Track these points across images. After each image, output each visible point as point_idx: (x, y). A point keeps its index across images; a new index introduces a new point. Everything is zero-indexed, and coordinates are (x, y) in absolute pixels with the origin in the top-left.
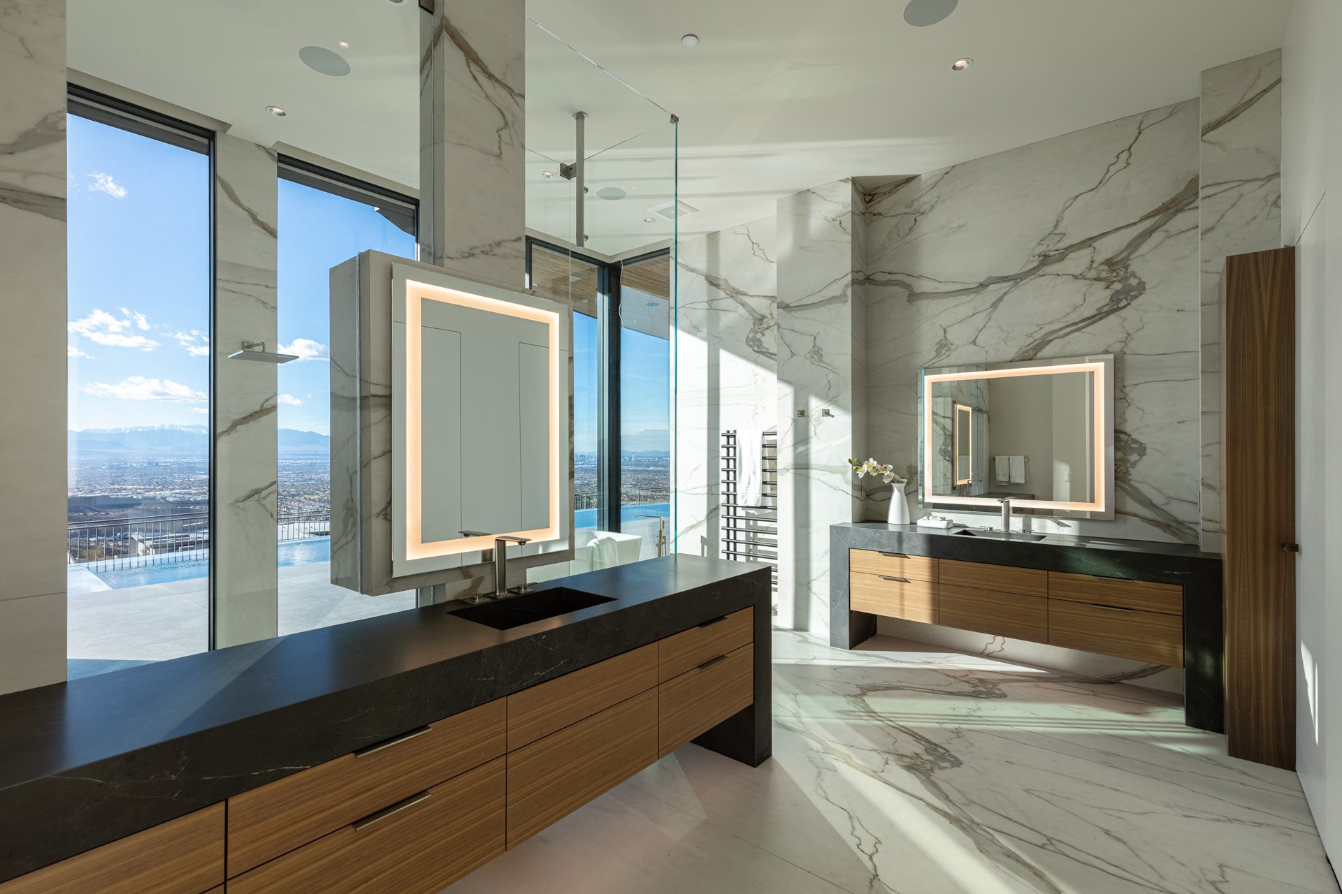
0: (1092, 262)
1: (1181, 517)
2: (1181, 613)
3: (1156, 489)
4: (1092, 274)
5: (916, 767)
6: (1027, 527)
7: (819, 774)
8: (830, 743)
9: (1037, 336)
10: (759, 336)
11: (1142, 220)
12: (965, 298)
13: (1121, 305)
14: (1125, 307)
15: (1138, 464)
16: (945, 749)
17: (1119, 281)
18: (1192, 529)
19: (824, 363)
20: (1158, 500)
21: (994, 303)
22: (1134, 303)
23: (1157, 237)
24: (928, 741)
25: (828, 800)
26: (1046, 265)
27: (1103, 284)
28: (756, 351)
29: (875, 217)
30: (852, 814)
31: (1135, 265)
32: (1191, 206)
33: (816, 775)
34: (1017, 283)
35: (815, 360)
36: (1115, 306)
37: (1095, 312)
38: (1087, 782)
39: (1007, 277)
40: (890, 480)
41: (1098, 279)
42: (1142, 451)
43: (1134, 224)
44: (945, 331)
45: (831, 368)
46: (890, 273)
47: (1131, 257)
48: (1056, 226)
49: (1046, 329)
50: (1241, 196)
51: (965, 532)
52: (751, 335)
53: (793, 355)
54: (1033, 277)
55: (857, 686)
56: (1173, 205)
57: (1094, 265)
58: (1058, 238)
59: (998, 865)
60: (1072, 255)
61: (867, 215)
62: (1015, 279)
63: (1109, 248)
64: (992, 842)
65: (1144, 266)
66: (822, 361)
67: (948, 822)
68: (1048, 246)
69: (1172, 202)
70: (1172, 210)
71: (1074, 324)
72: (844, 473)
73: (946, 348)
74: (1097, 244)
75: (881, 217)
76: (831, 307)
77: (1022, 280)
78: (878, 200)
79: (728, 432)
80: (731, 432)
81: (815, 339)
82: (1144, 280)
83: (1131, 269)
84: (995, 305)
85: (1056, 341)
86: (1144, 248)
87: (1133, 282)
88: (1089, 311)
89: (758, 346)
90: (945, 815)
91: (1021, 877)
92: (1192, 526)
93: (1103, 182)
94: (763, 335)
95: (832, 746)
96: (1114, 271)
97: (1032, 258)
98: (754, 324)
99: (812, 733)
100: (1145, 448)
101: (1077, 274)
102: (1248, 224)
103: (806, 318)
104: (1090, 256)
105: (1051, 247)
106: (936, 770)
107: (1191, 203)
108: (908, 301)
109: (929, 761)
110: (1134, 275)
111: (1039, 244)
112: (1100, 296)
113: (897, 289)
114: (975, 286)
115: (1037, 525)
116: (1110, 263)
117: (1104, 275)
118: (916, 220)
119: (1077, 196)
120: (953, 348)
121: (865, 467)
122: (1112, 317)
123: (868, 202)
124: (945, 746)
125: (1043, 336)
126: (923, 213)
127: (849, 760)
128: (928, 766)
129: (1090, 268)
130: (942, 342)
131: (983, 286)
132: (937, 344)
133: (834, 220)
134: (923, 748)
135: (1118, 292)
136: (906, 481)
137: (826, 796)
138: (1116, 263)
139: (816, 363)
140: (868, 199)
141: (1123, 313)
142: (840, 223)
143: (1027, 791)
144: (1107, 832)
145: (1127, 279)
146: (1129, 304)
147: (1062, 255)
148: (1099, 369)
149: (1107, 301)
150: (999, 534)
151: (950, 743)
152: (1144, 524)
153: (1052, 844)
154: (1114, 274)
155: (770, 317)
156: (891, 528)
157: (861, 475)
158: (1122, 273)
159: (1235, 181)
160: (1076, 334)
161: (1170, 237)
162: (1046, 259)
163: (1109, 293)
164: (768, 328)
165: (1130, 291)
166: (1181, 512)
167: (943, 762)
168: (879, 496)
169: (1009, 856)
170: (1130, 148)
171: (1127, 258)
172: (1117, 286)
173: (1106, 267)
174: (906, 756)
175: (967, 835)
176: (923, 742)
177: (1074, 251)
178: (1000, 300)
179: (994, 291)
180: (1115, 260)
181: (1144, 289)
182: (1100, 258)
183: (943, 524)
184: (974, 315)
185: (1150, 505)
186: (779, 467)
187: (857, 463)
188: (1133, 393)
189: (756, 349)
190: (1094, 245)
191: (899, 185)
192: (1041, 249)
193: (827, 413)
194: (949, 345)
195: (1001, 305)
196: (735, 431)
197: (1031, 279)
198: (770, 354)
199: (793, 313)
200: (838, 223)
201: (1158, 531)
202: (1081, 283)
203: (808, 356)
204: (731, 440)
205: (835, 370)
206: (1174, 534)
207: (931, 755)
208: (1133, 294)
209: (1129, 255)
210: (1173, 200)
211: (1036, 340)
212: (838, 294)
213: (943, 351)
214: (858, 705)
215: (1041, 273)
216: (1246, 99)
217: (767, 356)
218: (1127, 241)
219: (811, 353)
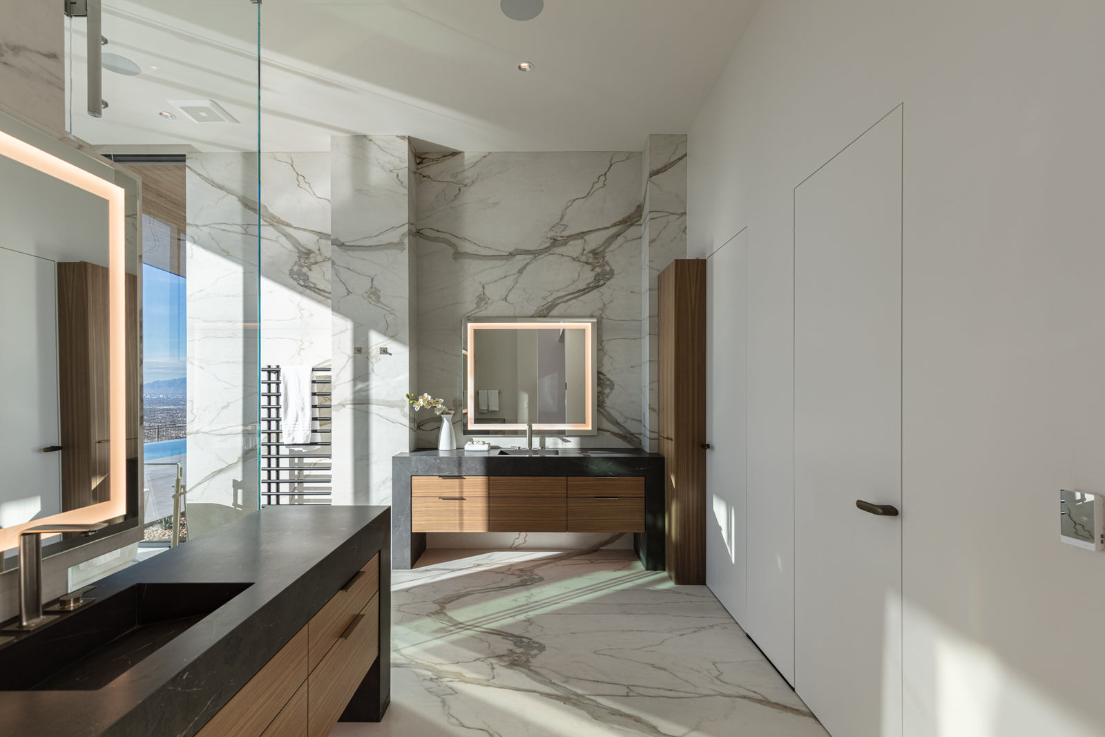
0: (584, 250)
1: (633, 431)
2: (644, 496)
3: (619, 412)
4: (584, 259)
5: (516, 662)
6: (542, 444)
7: (444, 703)
8: (438, 667)
9: (550, 299)
10: (305, 270)
11: (612, 226)
12: (498, 263)
13: (601, 283)
14: (602, 285)
15: (610, 395)
16: (527, 638)
17: (600, 267)
18: (638, 438)
19: (382, 304)
20: (620, 420)
21: (519, 270)
22: (608, 283)
23: (620, 239)
24: (512, 635)
25: (463, 726)
26: (555, 247)
27: (589, 267)
28: (300, 285)
29: (425, 178)
30: (491, 732)
31: (608, 257)
32: (638, 223)
33: (442, 705)
34: (536, 257)
35: (373, 300)
36: (596, 285)
37: (585, 287)
38: (623, 631)
39: (529, 251)
40: (441, 412)
41: (587, 263)
42: (612, 386)
43: (608, 228)
44: (483, 288)
45: (387, 308)
46: (438, 231)
47: (606, 251)
48: (561, 219)
49: (555, 296)
50: (669, 222)
51: (502, 453)
52: (296, 268)
53: (349, 293)
54: (547, 254)
55: (434, 602)
56: (629, 220)
57: (585, 252)
58: (562, 228)
59: (613, 725)
60: (571, 243)
61: (418, 175)
62: (535, 253)
63: (594, 241)
64: (598, 707)
65: (616, 258)
66: (380, 302)
67: (562, 704)
68: (556, 232)
69: (629, 218)
70: (629, 223)
71: (573, 293)
72: (402, 408)
73: (484, 302)
74: (587, 237)
75: (430, 180)
76: (389, 252)
77: (539, 255)
78: (428, 164)
79: (269, 367)
80: (274, 367)
81: (372, 280)
82: (613, 268)
83: (607, 259)
84: (521, 271)
85: (561, 304)
86: (613, 247)
87: (607, 268)
88: (582, 286)
89: (304, 280)
90: (557, 698)
91: (630, 728)
92: (638, 436)
93: (591, 193)
94: (310, 270)
95: (441, 669)
96: (597, 258)
97: (545, 240)
98: (300, 257)
99: (417, 663)
100: (613, 384)
101: (575, 256)
102: (672, 241)
103: (364, 259)
104: (582, 246)
105: (559, 234)
106: (531, 660)
107: (638, 221)
108: (454, 258)
109: (521, 653)
110: (607, 263)
111: (550, 230)
112: (588, 276)
113: (444, 246)
114: (506, 254)
115: (550, 443)
116: (594, 253)
117: (591, 261)
118: (460, 190)
119: (574, 200)
120: (490, 302)
121: (421, 402)
122: (595, 292)
123: (418, 164)
124: (526, 635)
125: (554, 299)
126: (466, 186)
127: (463, 678)
128: (524, 658)
129: (582, 254)
130: (481, 296)
131: (512, 255)
132: (477, 297)
133: (391, 171)
134: (512, 643)
135: (598, 274)
136: (453, 412)
137: (460, 723)
138: (597, 254)
139: (374, 304)
140: (418, 161)
141: (602, 289)
142: (398, 176)
143: (595, 653)
144: (653, 666)
145: (604, 266)
146: (605, 284)
147: (565, 241)
148: (588, 326)
149: (592, 279)
150: (525, 452)
151: (528, 631)
152: (613, 437)
153: (632, 691)
154: (597, 261)
155: (318, 252)
156: (442, 454)
157: (417, 409)
158: (601, 261)
159: (665, 212)
160: (574, 301)
161: (627, 241)
162: (555, 242)
163: (593, 274)
164: (316, 263)
165: (606, 275)
166: (632, 427)
167: (532, 650)
168: (428, 427)
169: (614, 714)
170: (606, 173)
171: (603, 252)
172: (598, 270)
173: (592, 255)
174: (503, 655)
175: (580, 709)
176: (510, 638)
177: (572, 240)
178: (524, 268)
179: (520, 260)
180: (598, 251)
181: (613, 274)
182: (589, 248)
183: (486, 447)
184: (505, 277)
185: (617, 424)
186: (334, 403)
187: (414, 397)
188: (607, 346)
189: (302, 283)
190: (585, 237)
191: (445, 156)
192: (552, 234)
193: (384, 351)
194: (487, 299)
195: (525, 272)
196: (278, 367)
197: (546, 256)
198: (318, 289)
199: (350, 252)
200: (395, 175)
201: (621, 441)
202: (577, 264)
203: (366, 295)
204: (273, 377)
205: (392, 312)
206: (629, 442)
207: (521, 647)
208: (607, 276)
209: (605, 249)
210: (629, 217)
211: (548, 303)
212: (396, 240)
213: (482, 304)
214: (443, 620)
215: (551, 252)
216: (672, 160)
217: (314, 291)
218: (604, 239)
219: (369, 293)
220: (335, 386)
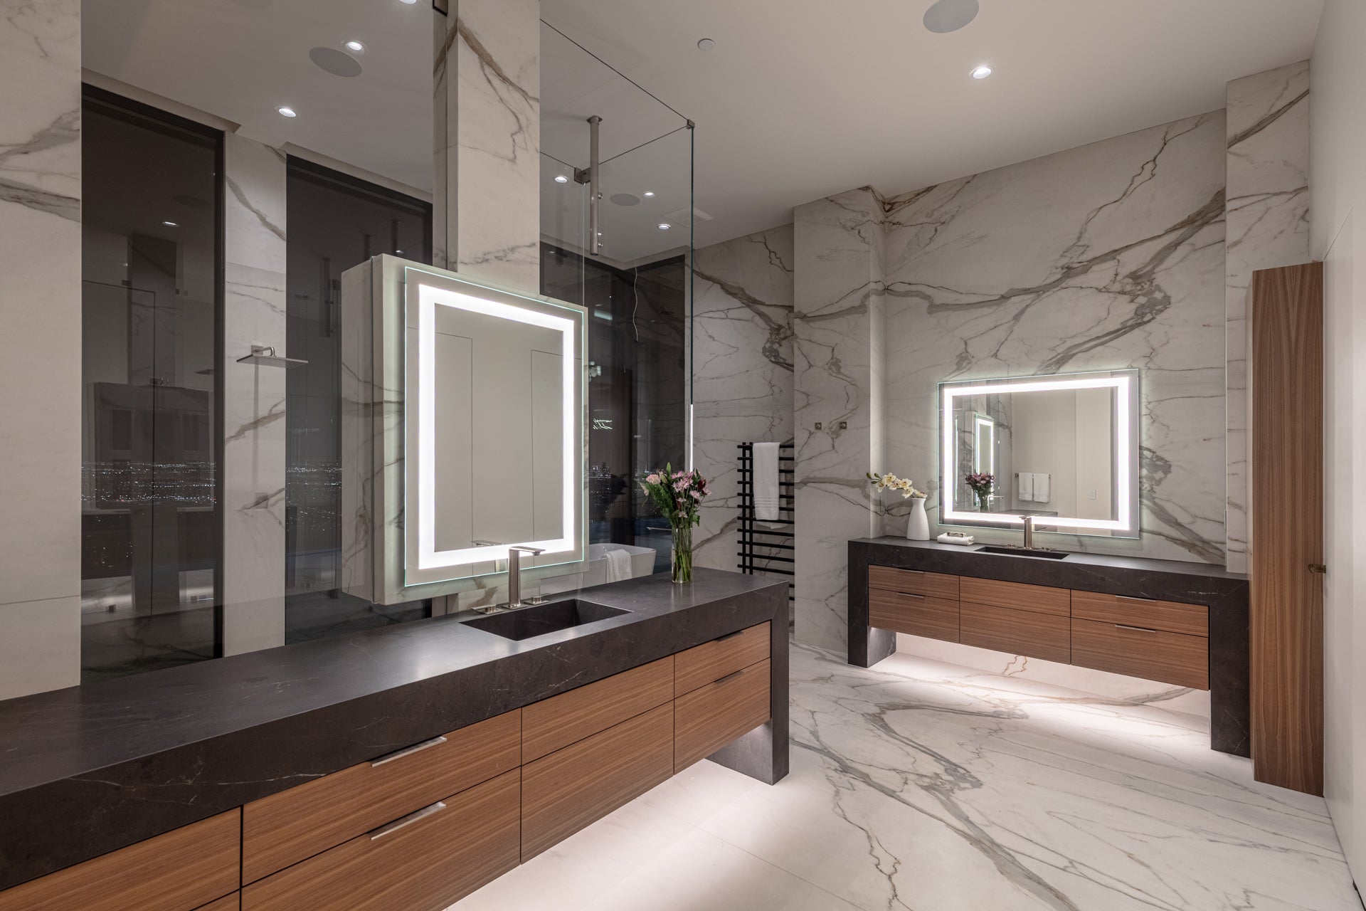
0: (1116, 275)
1: (1206, 536)
2: (1207, 635)
3: (1181, 507)
4: (1117, 287)
5: (936, 787)
7: (837, 793)
8: (847, 762)
9: (1060, 350)
10: (776, 346)
11: (1167, 232)
12: (986, 310)
13: (1146, 319)
14: (1149, 321)
15: (1163, 482)
16: (965, 770)
17: (1144, 295)
18: (1218, 549)
19: (843, 374)
20: (1183, 518)
21: (1016, 316)
22: (1159, 317)
23: (1183, 250)
24: (948, 761)
25: (846, 819)
26: (1070, 277)
27: (1127, 297)
28: (772, 362)
29: (895, 226)
30: (870, 834)
31: (1161, 278)
32: (1217, 219)
33: (834, 794)
34: (1039, 296)
35: (834, 372)
36: (1139, 321)
37: (1119, 327)
38: (1110, 805)
39: (1029, 289)
40: (909, 495)
41: (1122, 293)
42: (1166, 468)
43: (1159, 236)
44: (966, 343)
45: (848, 379)
46: (910, 284)
47: (1156, 270)
48: (1079, 238)
49: (1069, 343)
50: (1268, 209)
51: (988, 550)
52: (768, 345)
53: (810, 366)
54: (1055, 289)
55: (876, 705)
56: (1199, 217)
57: (1119, 278)
58: (1081, 250)
59: (1020, 887)
60: (1095, 268)
61: (887, 224)
62: (1038, 291)
63: (1133, 261)
64: (1013, 863)
65: (1171, 279)
66: (840, 373)
67: (968, 843)
68: (1072, 258)
69: (1198, 215)
70: (1197, 223)
71: (1098, 338)
72: (863, 488)
73: (967, 361)
74: (1122, 257)
75: (901, 226)
76: (849, 317)
77: (1044, 292)
78: (899, 208)
79: (744, 443)
80: (748, 444)
81: (833, 350)
82: (1168, 294)
83: (1155, 283)
84: (1017, 318)
85: (1079, 355)
86: (1169, 262)
87: (1158, 295)
88: (1113, 325)
89: (775, 357)
90: (965, 835)
91: (1044, 900)
92: (1218, 545)
93: (1128, 193)
94: (780, 346)
95: (850, 765)
96: (1139, 284)
97: (1054, 270)
98: (771, 334)
99: (829, 752)
100: (1170, 466)
101: (1101, 285)
102: (1275, 238)
103: (824, 329)
104: (1114, 269)
105: (1075, 260)
106: (956, 791)
107: (1217, 216)
108: (929, 313)
109: (948, 781)
110: (1159, 288)
111: (1062, 256)
112: (1124, 310)
113: (917, 300)
114: (997, 297)
116: (1135, 277)
117: (1128, 288)
118: (936, 230)
119: (1101, 208)
120: (974, 360)
121: (885, 482)
122: (1136, 332)
123: (888, 211)
124: (965, 766)
125: (1067, 349)
126: (943, 223)
127: (867, 780)
128: (948, 787)
129: (1114, 281)
130: (963, 355)
131: (1004, 298)
132: (957, 356)
133: (853, 229)
134: (943, 768)
135: (1143, 306)
136: (926, 496)
137: (844, 815)
138: (1140, 277)
139: (835, 375)
140: (887, 207)
141: (1148, 327)
142: (859, 232)
143: (1049, 813)
144: (1130, 856)
145: (1152, 292)
146: (1153, 318)
147: (1086, 268)
148: (1123, 384)
149: (1132, 314)
151: (970, 764)
152: (1169, 543)
153: (1074, 866)
154: (1139, 287)
155: (787, 327)
158: (1146, 287)
159: (1261, 194)
160: (1100, 348)
161: (1196, 250)
162: (1069, 272)
163: (1133, 306)
164: (786, 338)
165: (1155, 305)
166: (1207, 531)
167: (963, 782)
168: (899, 512)
169: (1030, 878)
170: (1155, 158)
171: (1152, 272)
172: (1142, 300)
173: (1130, 281)
174: (926, 776)
175: (987, 856)
176: (943, 763)
177: (1097, 264)
178: (1022, 312)
179: (1016, 304)
180: (1139, 273)
181: (1170, 303)
182: (1125, 271)
184: (995, 327)
185: (1175, 523)
186: (797, 480)
187: (876, 477)
188: (1157, 409)
189: (773, 360)
190: (1118, 257)
191: (919, 194)
192: (1064, 261)
193: (845, 426)
194: (970, 358)
195: (1023, 318)
196: (751, 443)
197: (1054, 292)
198: (787, 364)
199: (811, 324)
200: (857, 232)
201: (1183, 549)
202: (1106, 296)
203: (826, 367)
204: (748, 452)
205: (853, 382)
206: (1200, 553)
207: (952, 775)
208: (1157, 308)
209: (1154, 268)
210: (1200, 213)
211: (1058, 354)
212: (857, 304)
213: (964, 365)
214: (876, 723)
215: (1064, 285)
216: (1274, 110)
217: (784, 367)
218: (1152, 254)
219: (829, 364)
220: (797, 464)
